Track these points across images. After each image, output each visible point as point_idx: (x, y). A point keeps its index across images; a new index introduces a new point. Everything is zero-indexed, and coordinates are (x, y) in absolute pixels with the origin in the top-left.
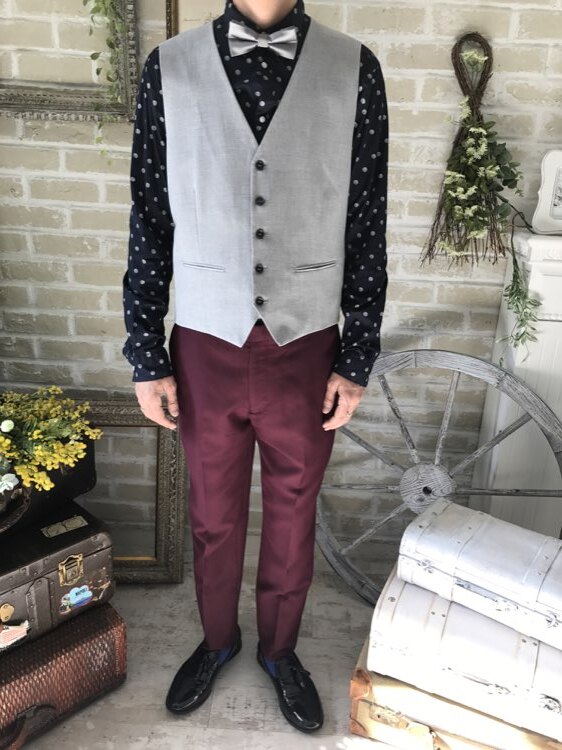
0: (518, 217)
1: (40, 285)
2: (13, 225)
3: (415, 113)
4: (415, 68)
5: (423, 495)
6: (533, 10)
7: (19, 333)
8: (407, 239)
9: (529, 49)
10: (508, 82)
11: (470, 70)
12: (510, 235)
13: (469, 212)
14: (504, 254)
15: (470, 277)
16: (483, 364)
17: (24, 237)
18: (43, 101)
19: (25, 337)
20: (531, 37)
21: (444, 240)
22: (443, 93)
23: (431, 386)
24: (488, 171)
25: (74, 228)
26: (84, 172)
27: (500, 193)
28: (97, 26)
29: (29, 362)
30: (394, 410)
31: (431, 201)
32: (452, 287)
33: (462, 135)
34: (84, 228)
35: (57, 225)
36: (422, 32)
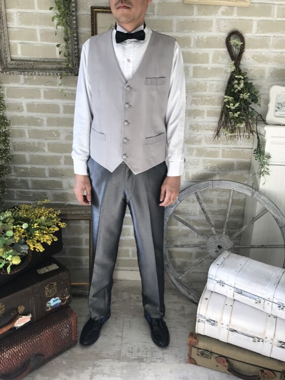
0: (259, 117)
1: (32, 153)
2: (19, 125)
3: (209, 68)
4: (209, 48)
5: (218, 249)
6: (263, 20)
7: (22, 176)
8: (206, 128)
9: (262, 38)
10: (252, 54)
11: (234, 48)
12: (255, 125)
13: (236, 115)
14: (253, 134)
15: (237, 145)
16: (245, 186)
17: (24, 130)
18: (33, 67)
19: (24, 178)
20: (263, 33)
21: (224, 128)
22: (222, 59)
23: (220, 197)
24: (244, 96)
25: (48, 126)
26: (52, 99)
27: (250, 105)
28: (59, 31)
29: (27, 190)
30: (202, 209)
31: (218, 110)
32: (228, 150)
33: (231, 79)
34: (53, 126)
35: (40, 125)
36: (211, 31)
